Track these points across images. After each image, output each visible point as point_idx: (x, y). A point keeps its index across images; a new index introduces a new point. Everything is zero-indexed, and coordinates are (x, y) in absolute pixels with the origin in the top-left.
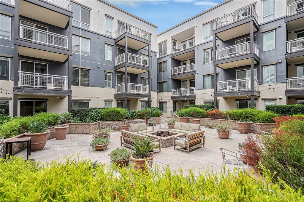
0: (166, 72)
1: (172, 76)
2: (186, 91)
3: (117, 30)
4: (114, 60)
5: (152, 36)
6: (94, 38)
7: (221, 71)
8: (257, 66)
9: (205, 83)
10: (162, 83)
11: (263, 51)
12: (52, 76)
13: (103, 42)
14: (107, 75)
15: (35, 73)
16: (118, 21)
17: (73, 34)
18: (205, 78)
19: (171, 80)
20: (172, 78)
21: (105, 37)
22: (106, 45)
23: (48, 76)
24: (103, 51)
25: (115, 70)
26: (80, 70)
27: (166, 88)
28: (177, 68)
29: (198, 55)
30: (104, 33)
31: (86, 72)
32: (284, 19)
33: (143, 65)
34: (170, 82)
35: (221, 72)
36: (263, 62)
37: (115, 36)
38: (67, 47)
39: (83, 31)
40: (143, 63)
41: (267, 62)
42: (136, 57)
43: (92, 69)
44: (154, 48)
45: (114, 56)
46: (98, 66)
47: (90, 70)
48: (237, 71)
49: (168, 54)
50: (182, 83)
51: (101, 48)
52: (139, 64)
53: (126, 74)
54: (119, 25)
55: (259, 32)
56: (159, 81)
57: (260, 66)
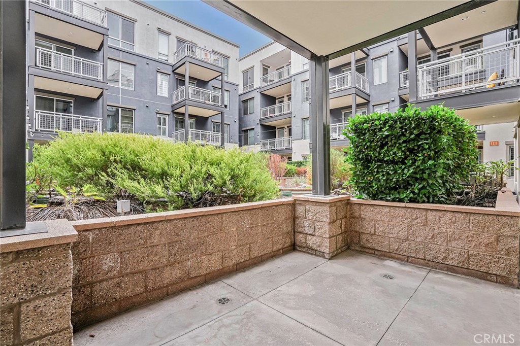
0: (253, 115)
1: (260, 120)
2: (281, 141)
3: (176, 51)
4: (171, 96)
5: (230, 61)
6: (141, 63)
8: (367, 106)
9: (304, 131)
10: (246, 131)
11: (375, 84)
12: (79, 117)
13: (155, 69)
14: (160, 118)
15: (55, 113)
16: (177, 37)
17: (108, 58)
18: (304, 123)
19: (259, 126)
20: (261, 124)
21: (157, 62)
22: (159, 75)
23: (74, 116)
24: (155, 82)
25: (172, 111)
26: (120, 109)
27: (253, 139)
28: (268, 108)
29: (295, 89)
30: (155, 56)
31: (129, 113)
32: (396, 41)
33: (213, 103)
34: (259, 129)
36: (374, 100)
37: (172, 61)
38: (100, 78)
39: (125, 53)
40: (214, 101)
42: (202, 92)
43: (137, 109)
45: (171, 90)
46: (147, 105)
47: (134, 110)
48: (343, 112)
49: (255, 87)
50: (277, 131)
51: (150, 78)
52: (207, 102)
53: (187, 116)
54: (179, 44)
55: (369, 57)
56: (243, 129)
57: (371, 106)
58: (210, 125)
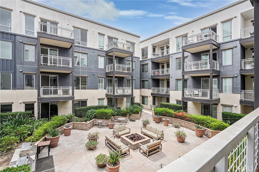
0: (147, 73)
1: (152, 76)
2: (163, 90)
3: (108, 44)
4: (105, 68)
5: (135, 45)
6: (90, 52)
7: (190, 77)
8: (217, 77)
9: (177, 86)
10: (143, 81)
11: (223, 65)
12: (61, 88)
13: (97, 54)
14: (100, 79)
15: (50, 87)
16: (108, 36)
17: (75, 52)
18: (177, 82)
19: (151, 79)
20: (152, 79)
21: (98, 51)
22: (99, 57)
23: (59, 88)
24: (97, 61)
25: (106, 76)
26: (80, 77)
27: (147, 86)
28: (156, 70)
29: (172, 62)
30: (97, 48)
31: (84, 79)
32: (239, 41)
33: (127, 72)
34: (151, 81)
35: (190, 78)
36: (223, 75)
37: (106, 49)
38: (71, 66)
39: (82, 48)
40: (127, 70)
41: (225, 75)
42: (122, 67)
43: (89, 76)
44: (138, 54)
45: (105, 65)
46: (94, 74)
47: (87, 77)
48: (202, 79)
49: (149, 58)
50: (160, 81)
51: (95, 59)
52: (124, 71)
53: (114, 77)
54: (109, 39)
55: (220, 49)
57: (220, 78)
58: (125, 81)
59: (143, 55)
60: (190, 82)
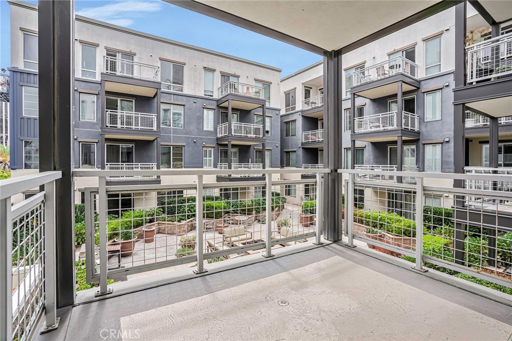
0: (294, 137)
1: (302, 144)
3: (220, 86)
4: (215, 129)
5: (272, 86)
6: (189, 103)
7: (368, 144)
8: (416, 143)
9: (347, 161)
10: (288, 152)
11: (425, 121)
12: (138, 165)
13: (201, 106)
14: (207, 150)
15: (120, 163)
16: (221, 72)
17: (161, 103)
18: (347, 153)
19: (301, 149)
20: (302, 148)
21: (203, 100)
22: (205, 111)
23: (135, 165)
24: (201, 119)
25: (217, 144)
26: (172, 147)
27: (295, 162)
28: (310, 132)
30: (202, 94)
31: (179, 148)
32: (453, 74)
33: (254, 136)
34: (300, 152)
35: (369, 146)
36: (424, 138)
37: (216, 96)
38: (155, 128)
39: (175, 96)
40: (255, 133)
41: (429, 138)
42: (244, 127)
43: (187, 145)
44: (277, 102)
45: (216, 123)
46: (195, 141)
47: (184, 146)
48: (389, 147)
49: (297, 109)
50: (319, 153)
51: (197, 115)
52: (249, 135)
53: (230, 146)
54: (223, 78)
55: (420, 90)
56: (285, 150)
57: (421, 145)
58: (253, 153)
59: (287, 105)
60: (369, 153)
